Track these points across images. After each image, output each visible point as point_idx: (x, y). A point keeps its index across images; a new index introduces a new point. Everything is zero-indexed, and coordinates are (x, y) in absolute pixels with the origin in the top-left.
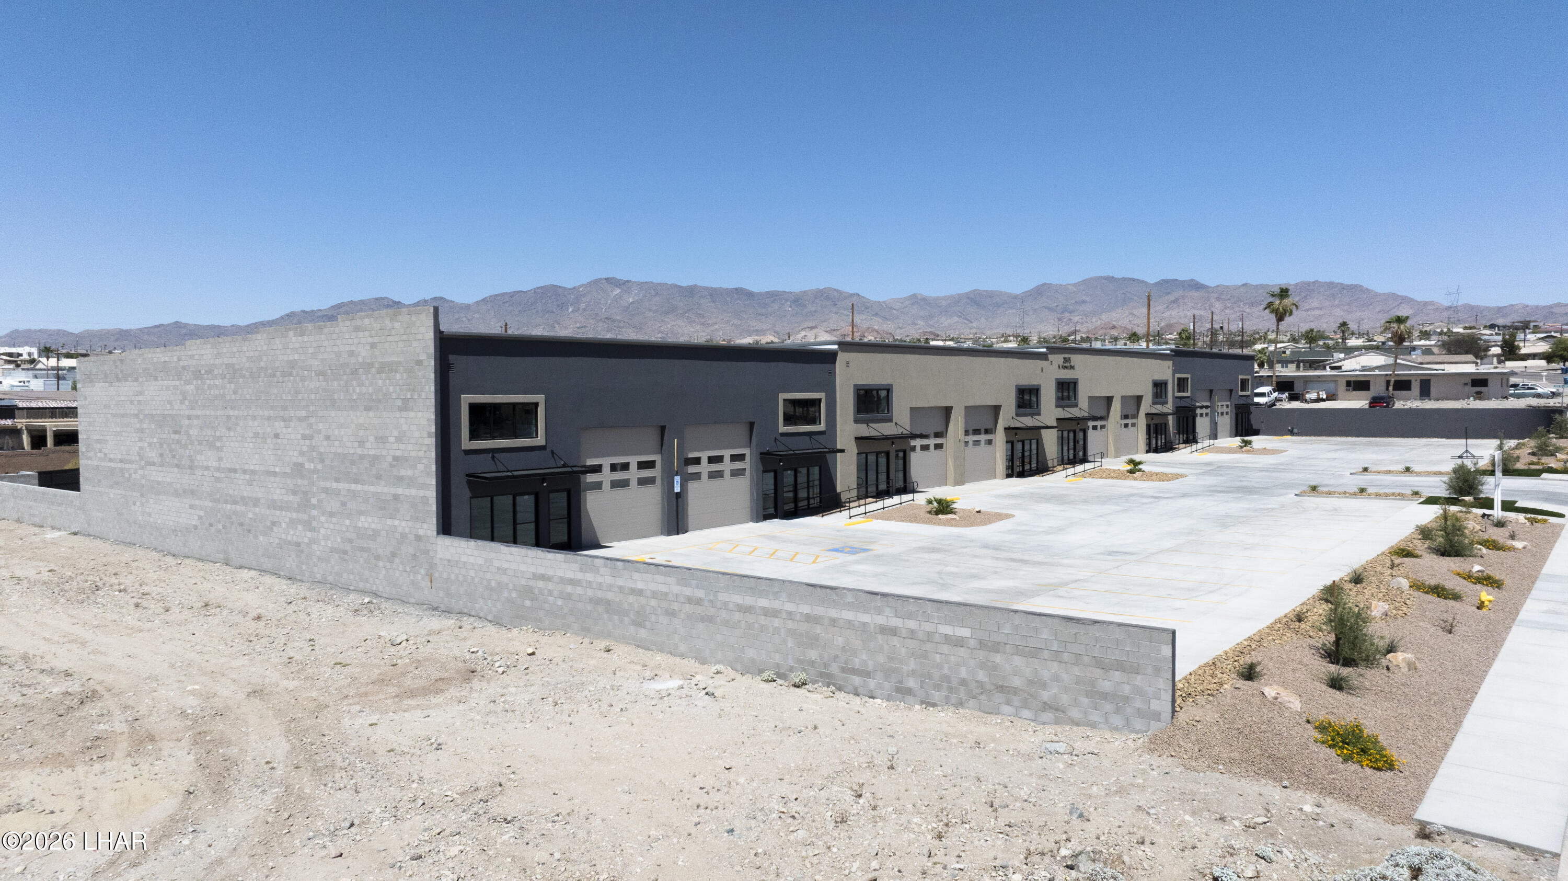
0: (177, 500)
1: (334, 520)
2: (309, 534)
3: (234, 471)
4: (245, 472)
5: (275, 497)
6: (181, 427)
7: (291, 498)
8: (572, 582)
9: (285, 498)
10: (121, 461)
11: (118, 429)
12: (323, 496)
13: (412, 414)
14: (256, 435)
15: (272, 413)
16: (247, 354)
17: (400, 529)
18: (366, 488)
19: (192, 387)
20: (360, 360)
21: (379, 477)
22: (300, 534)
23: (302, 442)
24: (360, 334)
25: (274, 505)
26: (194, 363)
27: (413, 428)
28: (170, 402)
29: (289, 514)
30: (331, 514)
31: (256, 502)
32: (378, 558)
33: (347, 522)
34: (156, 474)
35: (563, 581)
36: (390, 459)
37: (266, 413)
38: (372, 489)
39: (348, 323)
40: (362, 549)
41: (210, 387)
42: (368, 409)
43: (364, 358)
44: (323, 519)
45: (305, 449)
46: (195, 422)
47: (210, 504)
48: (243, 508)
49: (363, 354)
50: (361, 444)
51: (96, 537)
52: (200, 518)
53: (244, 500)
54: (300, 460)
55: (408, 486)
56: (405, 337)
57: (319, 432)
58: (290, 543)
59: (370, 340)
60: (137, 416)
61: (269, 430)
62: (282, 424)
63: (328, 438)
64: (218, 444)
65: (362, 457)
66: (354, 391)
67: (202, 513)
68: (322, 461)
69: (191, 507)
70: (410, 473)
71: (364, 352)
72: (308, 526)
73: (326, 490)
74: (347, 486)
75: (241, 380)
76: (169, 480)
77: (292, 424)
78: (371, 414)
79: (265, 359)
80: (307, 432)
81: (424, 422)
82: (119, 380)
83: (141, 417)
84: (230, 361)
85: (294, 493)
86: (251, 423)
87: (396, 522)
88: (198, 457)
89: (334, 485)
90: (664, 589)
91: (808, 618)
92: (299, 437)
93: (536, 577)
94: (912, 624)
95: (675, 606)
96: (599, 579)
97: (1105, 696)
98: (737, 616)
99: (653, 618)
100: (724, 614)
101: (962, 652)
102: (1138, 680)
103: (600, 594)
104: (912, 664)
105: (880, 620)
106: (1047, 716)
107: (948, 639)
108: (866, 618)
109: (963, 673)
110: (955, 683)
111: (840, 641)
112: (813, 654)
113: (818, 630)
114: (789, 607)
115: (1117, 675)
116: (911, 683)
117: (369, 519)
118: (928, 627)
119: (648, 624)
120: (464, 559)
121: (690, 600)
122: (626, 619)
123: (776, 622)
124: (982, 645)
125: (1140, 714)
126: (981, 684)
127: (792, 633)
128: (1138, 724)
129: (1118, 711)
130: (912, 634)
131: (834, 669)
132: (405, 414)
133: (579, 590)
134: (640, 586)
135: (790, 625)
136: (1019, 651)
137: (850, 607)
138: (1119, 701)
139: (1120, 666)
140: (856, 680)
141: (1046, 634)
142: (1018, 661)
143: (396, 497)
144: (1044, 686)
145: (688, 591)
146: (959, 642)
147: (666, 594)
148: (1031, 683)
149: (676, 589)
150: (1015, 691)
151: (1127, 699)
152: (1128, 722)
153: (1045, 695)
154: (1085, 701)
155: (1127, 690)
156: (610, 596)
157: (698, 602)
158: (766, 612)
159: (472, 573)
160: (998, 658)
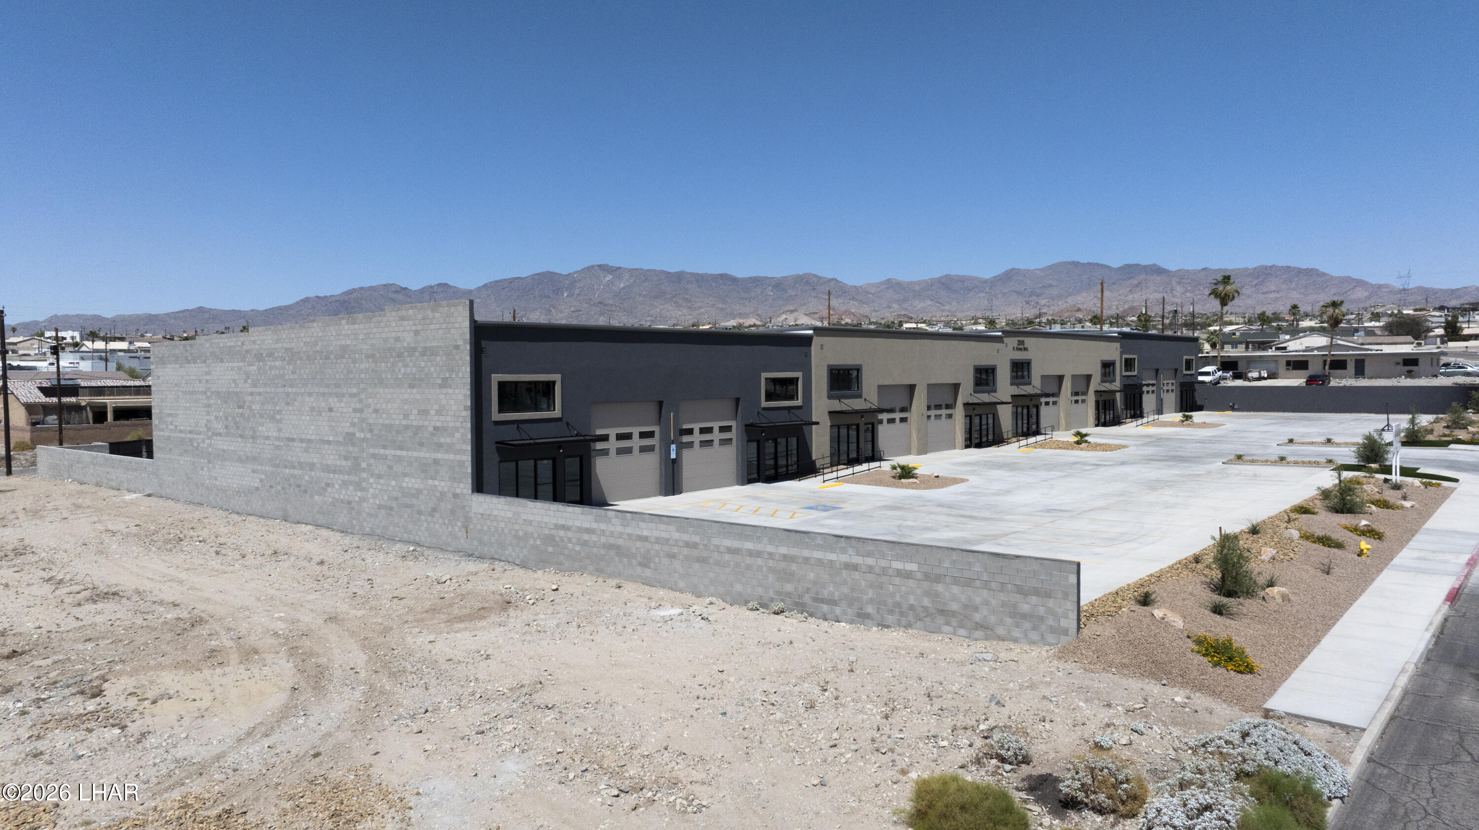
0: (240, 465)
1: (382, 481)
2: (359, 494)
3: (293, 440)
4: (302, 441)
5: (329, 463)
6: (244, 402)
7: (344, 463)
8: (589, 531)
9: (338, 463)
10: (190, 432)
11: (188, 405)
12: (372, 461)
13: (450, 391)
14: (312, 409)
15: (326, 390)
16: (304, 339)
17: (440, 489)
18: (410, 453)
19: (255, 368)
20: (405, 344)
21: (421, 444)
22: (350, 493)
23: (353, 415)
24: (406, 323)
25: (327, 469)
26: (257, 347)
27: (452, 402)
28: (234, 381)
29: (341, 477)
30: (379, 476)
31: (312, 467)
32: (420, 513)
33: (393, 483)
34: (222, 444)
35: (581, 530)
36: (431, 429)
37: (321, 390)
38: (415, 454)
39: (394, 314)
40: (408, 506)
41: (271, 368)
42: (411, 386)
43: (408, 343)
44: (372, 480)
45: (356, 420)
46: (257, 398)
47: (271, 469)
48: (300, 472)
49: (408, 340)
50: (406, 416)
51: (168, 498)
52: (261, 480)
53: (301, 466)
54: (351, 430)
55: (447, 452)
56: (444, 326)
57: (369, 406)
58: (342, 501)
59: (414, 328)
60: (205, 393)
61: (323, 404)
62: (336, 399)
63: (376, 411)
64: (278, 417)
65: (407, 427)
66: (400, 371)
67: (263, 477)
68: (371, 431)
69: (254, 471)
70: (448, 440)
71: (408, 339)
72: (358, 486)
73: (374, 456)
74: (393, 452)
75: (299, 362)
76: (233, 448)
77: (345, 400)
78: (415, 391)
79: (320, 343)
80: (358, 406)
81: (461, 397)
82: (189, 362)
83: (209, 394)
84: (289, 346)
85: (346, 458)
86: (307, 399)
87: (436, 483)
88: (260, 429)
89: (382, 451)
90: (665, 535)
91: (785, 557)
92: (351, 410)
93: (558, 527)
94: (870, 561)
95: (675, 550)
96: (612, 528)
97: (1024, 616)
98: (727, 557)
99: (657, 560)
100: (716, 556)
101: (911, 583)
102: (1051, 603)
103: (612, 541)
104: (871, 594)
105: (844, 558)
106: (978, 634)
107: (899, 573)
108: (832, 557)
109: (912, 600)
110: (905, 607)
111: (811, 576)
112: (789, 587)
113: (794, 567)
114: (770, 548)
115: (1034, 599)
116: (870, 609)
117: (413, 480)
118: (883, 563)
119: (652, 565)
120: (495, 513)
121: (688, 545)
122: (634, 561)
123: (760, 561)
124: (927, 577)
125: (1053, 630)
126: (925, 609)
127: (771, 570)
128: (1051, 638)
129: (1034, 628)
130: (870, 569)
131: (807, 599)
132: (444, 391)
133: (594, 538)
134: (645, 533)
135: (771, 563)
136: (956, 581)
137: (820, 547)
138: (1036, 620)
139: (1036, 592)
140: (825, 608)
141: (977, 568)
142: (956, 589)
143: (436, 462)
144: (976, 609)
145: (685, 537)
146: (908, 575)
147: (668, 540)
148: (966, 607)
149: (676, 535)
150: (954, 614)
151: (1042, 619)
152: (1043, 637)
153: (977, 617)
154: (1008, 620)
155: (1041, 611)
156: (620, 542)
157: (695, 546)
158: (751, 553)
159: (502, 525)
160: (940, 588)
